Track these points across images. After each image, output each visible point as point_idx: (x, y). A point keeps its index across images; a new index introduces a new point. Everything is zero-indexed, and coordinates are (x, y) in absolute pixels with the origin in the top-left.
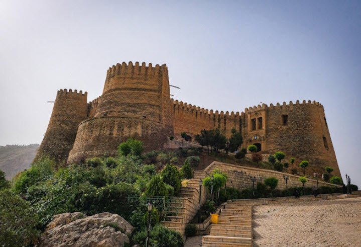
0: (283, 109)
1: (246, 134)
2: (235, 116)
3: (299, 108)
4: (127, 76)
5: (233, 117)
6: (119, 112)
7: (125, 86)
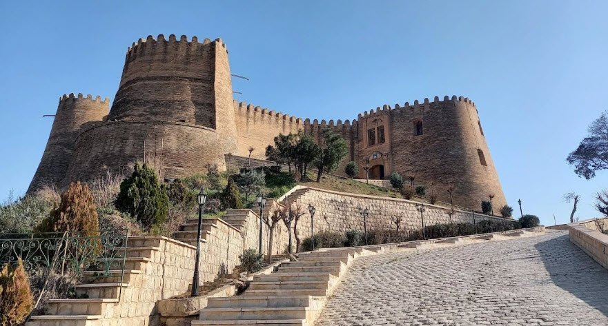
0: (415, 110)
1: (361, 152)
2: (344, 126)
3: (439, 108)
4: (156, 57)
5: (340, 128)
6: (140, 116)
7: (152, 73)
